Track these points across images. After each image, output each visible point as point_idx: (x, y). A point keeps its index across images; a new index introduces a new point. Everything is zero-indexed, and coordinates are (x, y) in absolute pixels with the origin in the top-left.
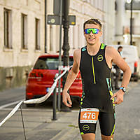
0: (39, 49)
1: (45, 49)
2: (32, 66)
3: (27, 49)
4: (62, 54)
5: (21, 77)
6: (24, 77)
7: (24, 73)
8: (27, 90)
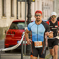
0: (13, 17)
1: (17, 16)
2: (9, 27)
3: (6, 16)
4: (27, 20)
5: (2, 34)
6: (4, 34)
7: (4, 31)
8: (5, 42)
